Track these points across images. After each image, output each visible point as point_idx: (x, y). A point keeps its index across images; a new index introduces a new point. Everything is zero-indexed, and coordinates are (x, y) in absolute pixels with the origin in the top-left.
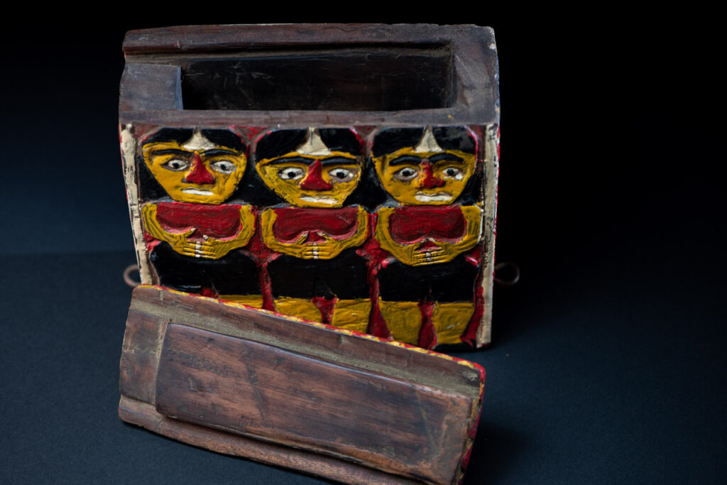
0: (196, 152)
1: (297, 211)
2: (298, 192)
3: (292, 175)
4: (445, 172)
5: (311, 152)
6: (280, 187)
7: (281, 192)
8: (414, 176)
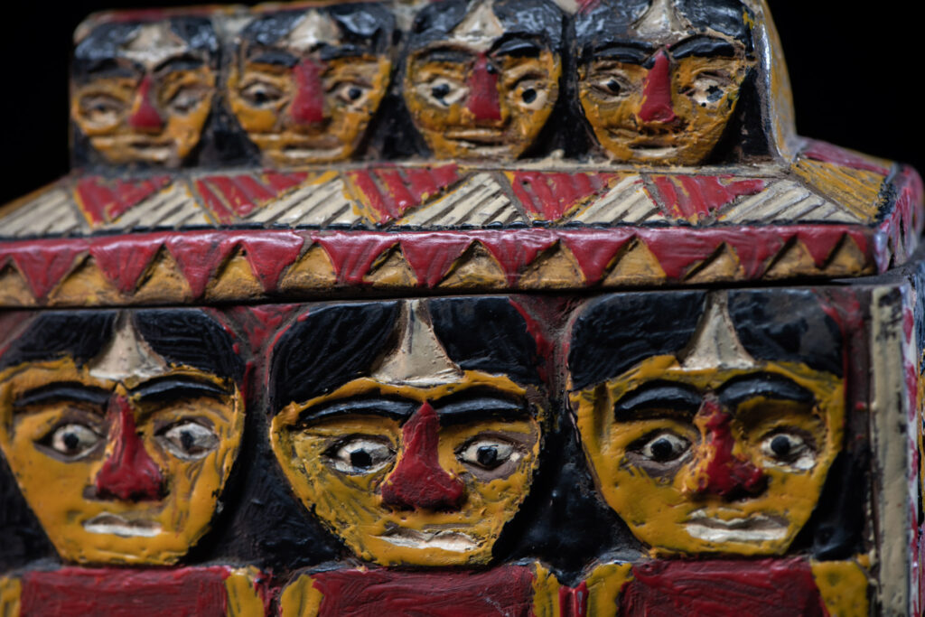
0: (120, 388)
1: (374, 579)
2: (376, 517)
3: (360, 460)
4: (766, 445)
5: (409, 377)
6: (330, 495)
7: (331, 516)
8: (681, 459)
